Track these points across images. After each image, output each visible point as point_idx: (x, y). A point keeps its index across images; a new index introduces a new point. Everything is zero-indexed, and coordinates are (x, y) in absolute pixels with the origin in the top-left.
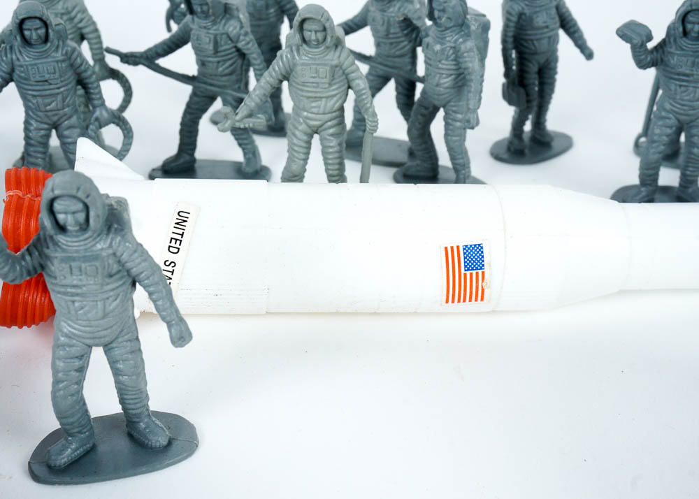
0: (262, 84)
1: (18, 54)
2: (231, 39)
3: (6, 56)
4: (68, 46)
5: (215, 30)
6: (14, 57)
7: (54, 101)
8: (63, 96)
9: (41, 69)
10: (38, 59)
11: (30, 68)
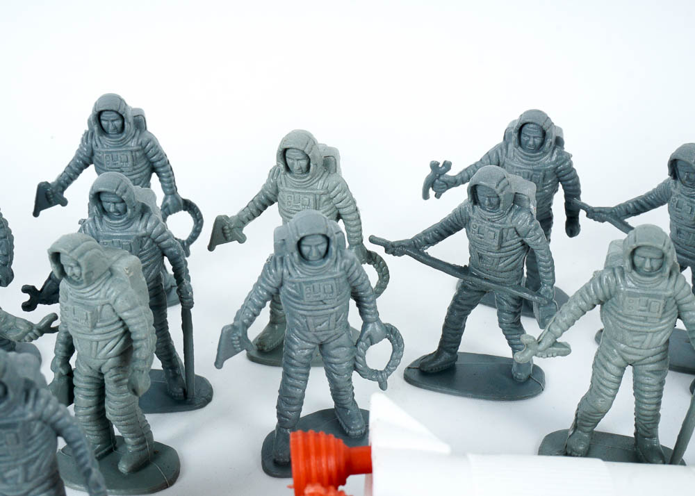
0: (572, 309)
1: (290, 268)
2: (518, 234)
3: (276, 270)
4: (347, 258)
5: (501, 223)
6: (285, 271)
7: (326, 321)
8: (337, 315)
9: (317, 289)
10: (314, 276)
11: (304, 287)
